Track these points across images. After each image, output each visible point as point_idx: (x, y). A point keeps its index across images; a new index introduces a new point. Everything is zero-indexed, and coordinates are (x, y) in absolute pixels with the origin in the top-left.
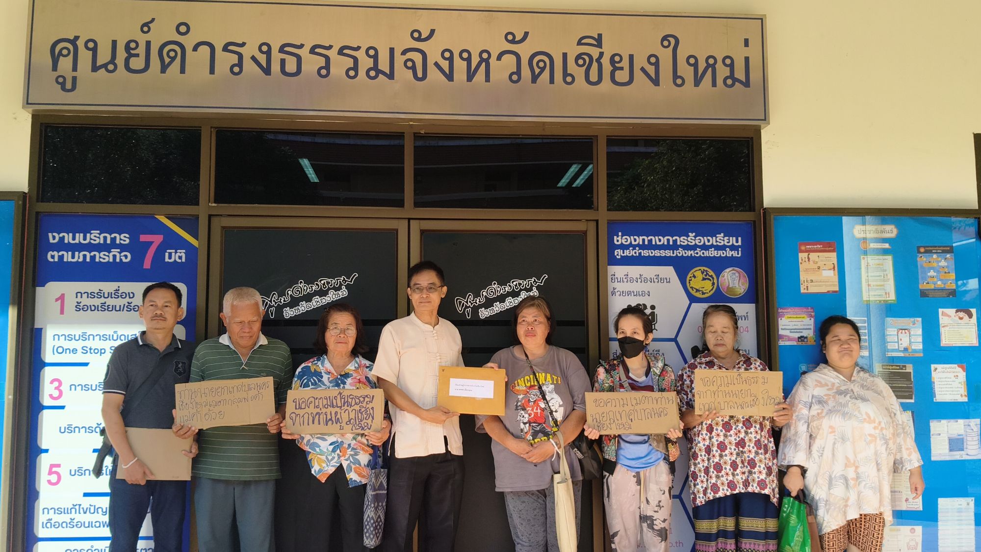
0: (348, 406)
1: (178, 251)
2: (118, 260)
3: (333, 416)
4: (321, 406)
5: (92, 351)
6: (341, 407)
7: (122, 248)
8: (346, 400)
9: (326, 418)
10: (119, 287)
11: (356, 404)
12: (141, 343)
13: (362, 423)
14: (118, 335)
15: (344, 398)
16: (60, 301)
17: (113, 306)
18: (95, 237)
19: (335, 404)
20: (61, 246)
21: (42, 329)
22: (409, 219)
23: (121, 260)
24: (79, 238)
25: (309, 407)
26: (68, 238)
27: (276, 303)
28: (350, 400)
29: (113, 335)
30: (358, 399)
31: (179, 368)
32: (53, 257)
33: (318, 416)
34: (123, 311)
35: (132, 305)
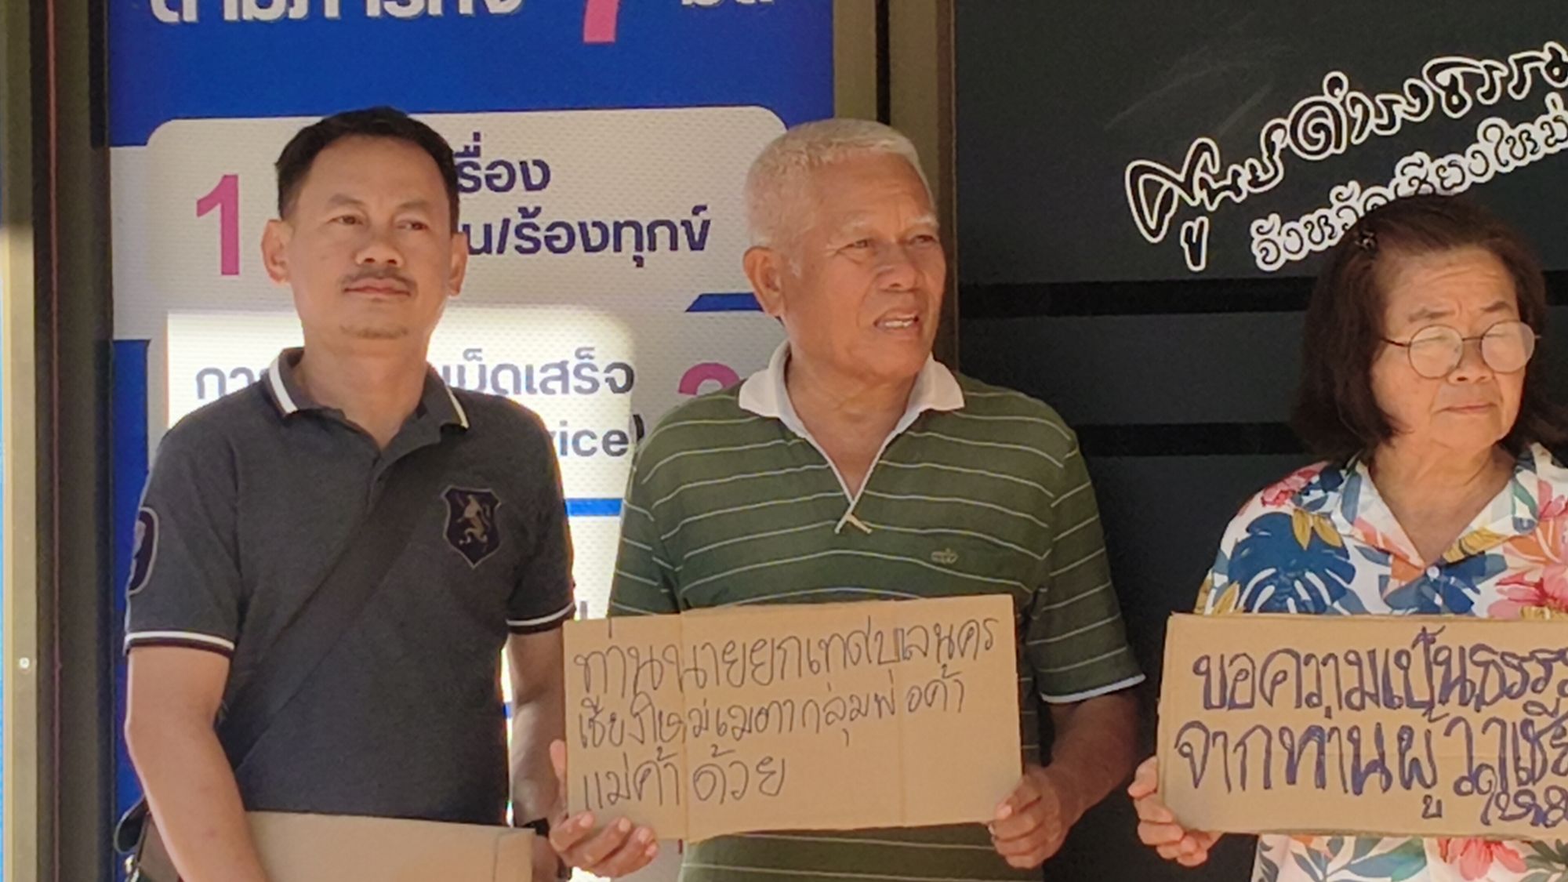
0: (1464, 703)
2: (466, 8)
3: (1391, 747)
4: (1329, 697)
6: (1429, 706)
8: (1456, 673)
9: (1357, 756)
10: (477, 136)
11: (1505, 691)
12: (289, 407)
13: (1538, 789)
14: (483, 368)
15: (1447, 662)
16: (216, 211)
19: (1398, 690)
21: (146, 343)
25: (1270, 702)
27: (1212, 195)
28: (1474, 674)
29: (461, 370)
30: (1519, 668)
31: (468, 523)
33: (1313, 745)
34: (501, 251)
35: (542, 221)
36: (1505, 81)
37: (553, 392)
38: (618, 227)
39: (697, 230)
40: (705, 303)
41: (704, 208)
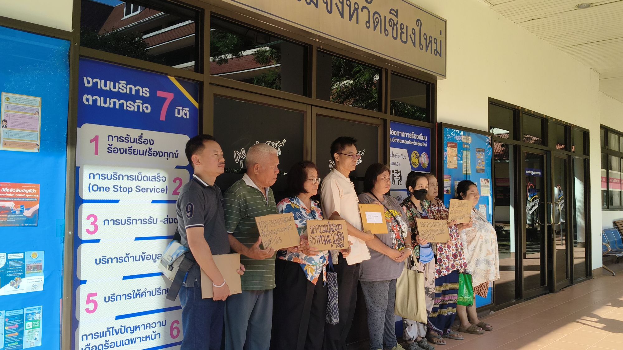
1: (184, 109)
2: (141, 110)
5: (122, 189)
7: (145, 100)
10: (142, 134)
14: (141, 176)
16: (94, 143)
17: (137, 150)
18: (123, 87)
20: (94, 90)
21: (79, 167)
22: (312, 105)
23: (143, 110)
24: (110, 86)
26: (101, 84)
29: (138, 176)
32: (88, 100)
34: (145, 155)
35: (152, 150)
36: (274, 145)
37: (153, 181)
38: (165, 153)
39: (177, 155)
40: (178, 167)
41: (178, 151)
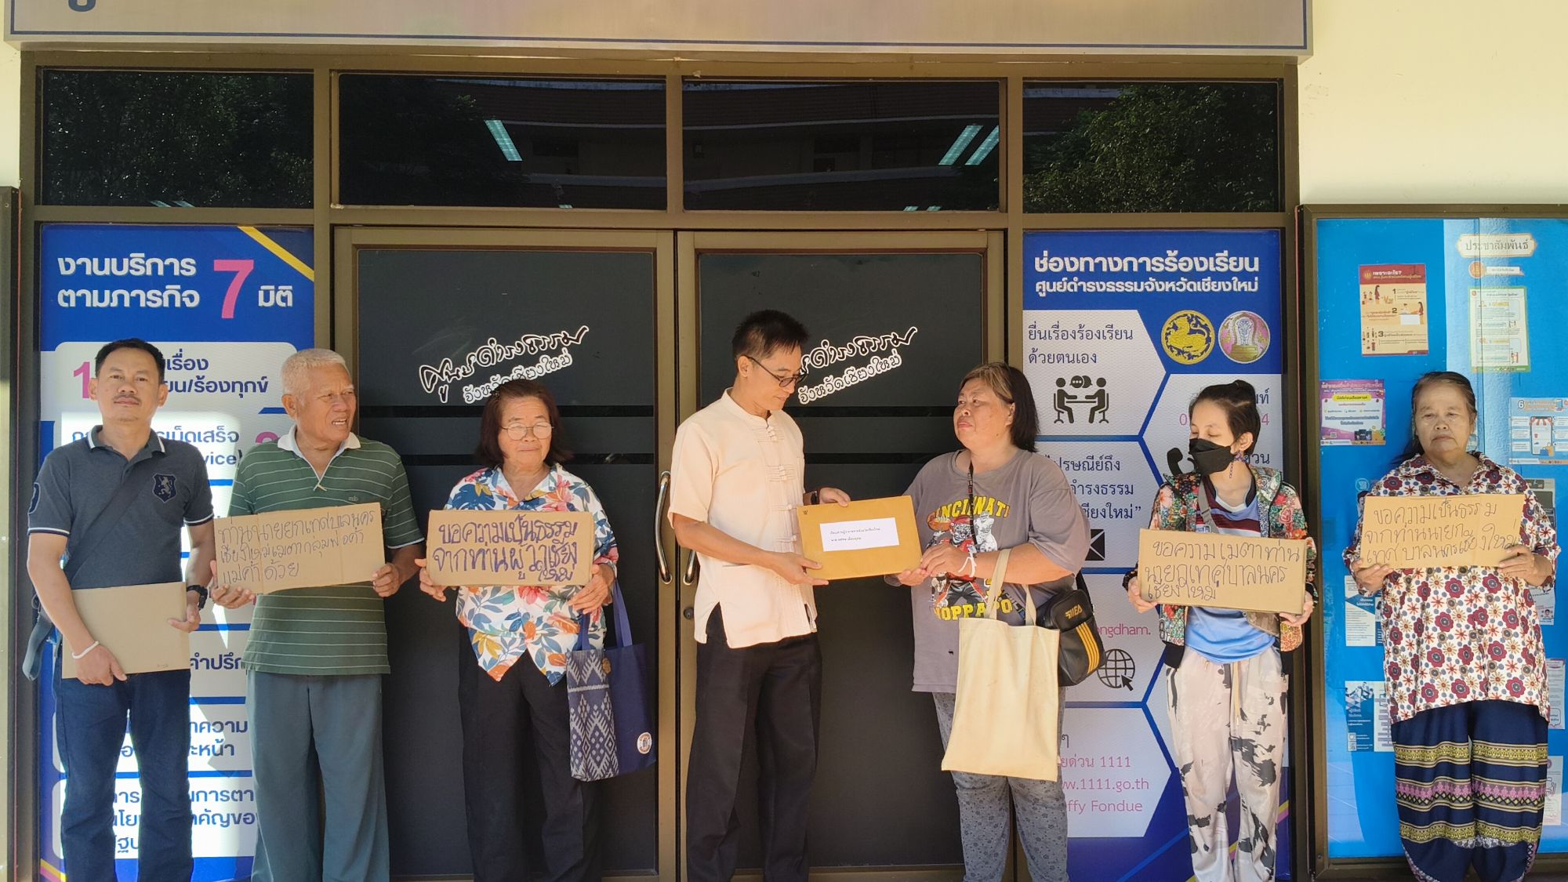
0: (532, 539)
1: (280, 288)
2: (178, 304)
6: (521, 540)
7: (185, 283)
8: (529, 530)
10: (181, 350)
11: (546, 536)
12: (92, 446)
14: (182, 433)
16: (81, 375)
18: (138, 264)
19: (510, 536)
20: (80, 280)
21: (53, 423)
22: (676, 231)
23: (183, 303)
24: (111, 266)
26: (92, 266)
27: (450, 377)
29: (174, 433)
30: (551, 528)
31: (163, 487)
32: (67, 299)
33: (481, 554)
34: (189, 391)
35: (205, 381)
36: (549, 343)
37: (208, 442)
38: (234, 383)
39: (263, 385)
40: (266, 411)
41: (266, 377)
